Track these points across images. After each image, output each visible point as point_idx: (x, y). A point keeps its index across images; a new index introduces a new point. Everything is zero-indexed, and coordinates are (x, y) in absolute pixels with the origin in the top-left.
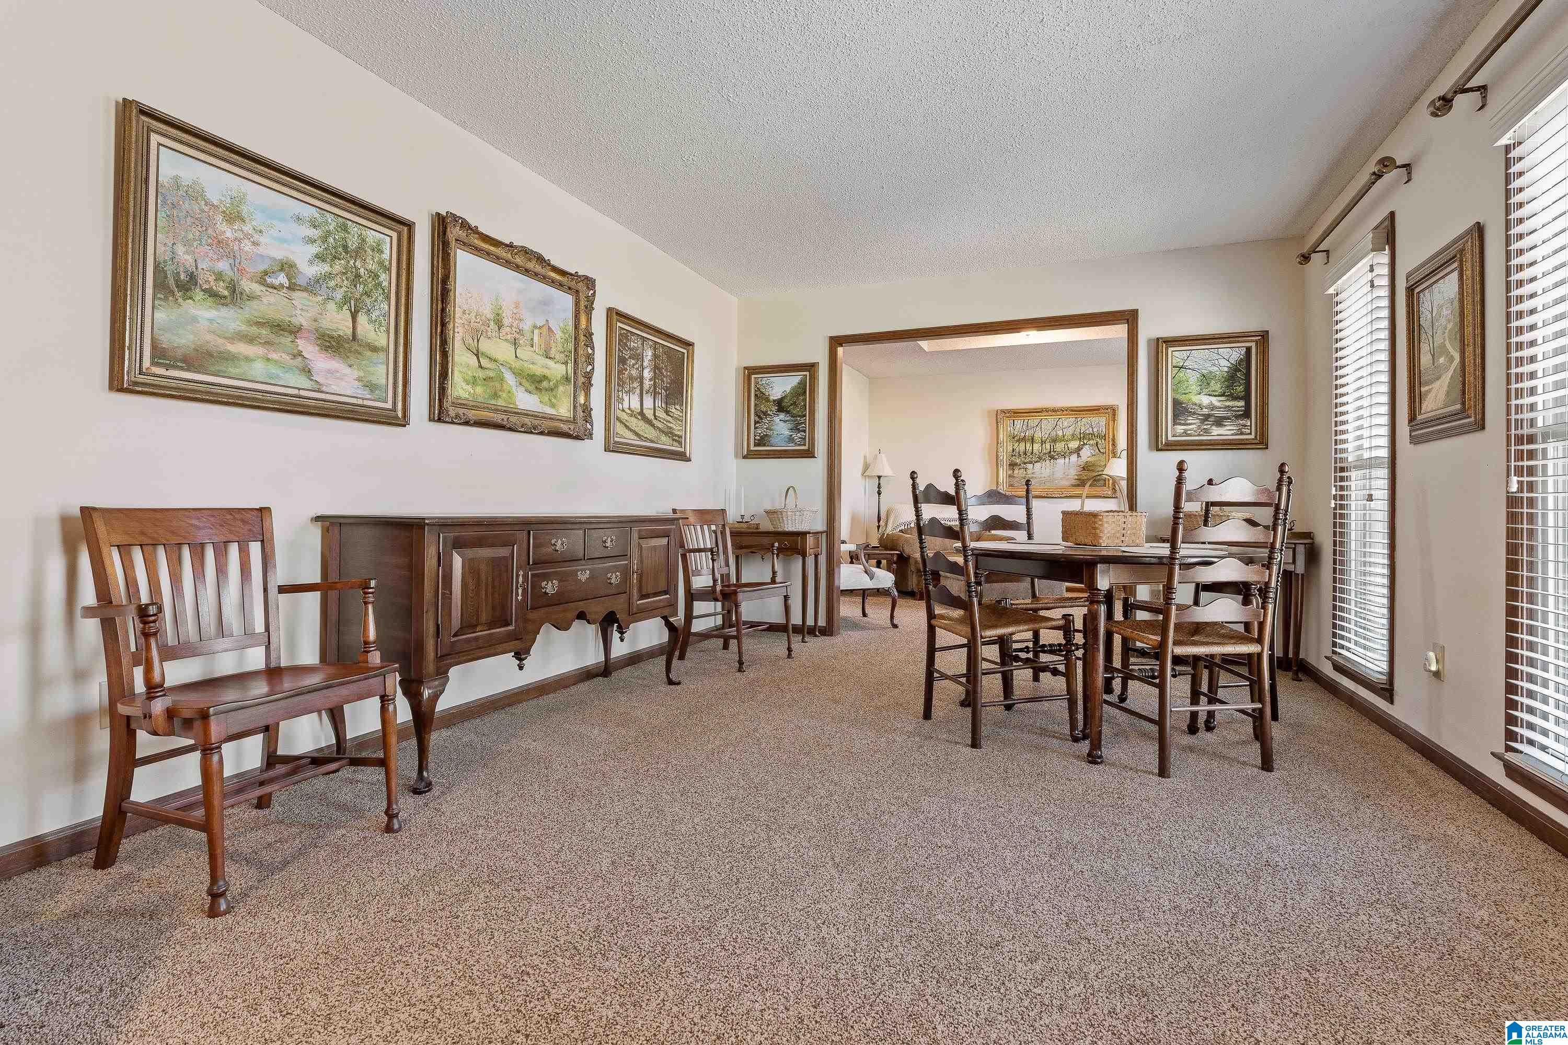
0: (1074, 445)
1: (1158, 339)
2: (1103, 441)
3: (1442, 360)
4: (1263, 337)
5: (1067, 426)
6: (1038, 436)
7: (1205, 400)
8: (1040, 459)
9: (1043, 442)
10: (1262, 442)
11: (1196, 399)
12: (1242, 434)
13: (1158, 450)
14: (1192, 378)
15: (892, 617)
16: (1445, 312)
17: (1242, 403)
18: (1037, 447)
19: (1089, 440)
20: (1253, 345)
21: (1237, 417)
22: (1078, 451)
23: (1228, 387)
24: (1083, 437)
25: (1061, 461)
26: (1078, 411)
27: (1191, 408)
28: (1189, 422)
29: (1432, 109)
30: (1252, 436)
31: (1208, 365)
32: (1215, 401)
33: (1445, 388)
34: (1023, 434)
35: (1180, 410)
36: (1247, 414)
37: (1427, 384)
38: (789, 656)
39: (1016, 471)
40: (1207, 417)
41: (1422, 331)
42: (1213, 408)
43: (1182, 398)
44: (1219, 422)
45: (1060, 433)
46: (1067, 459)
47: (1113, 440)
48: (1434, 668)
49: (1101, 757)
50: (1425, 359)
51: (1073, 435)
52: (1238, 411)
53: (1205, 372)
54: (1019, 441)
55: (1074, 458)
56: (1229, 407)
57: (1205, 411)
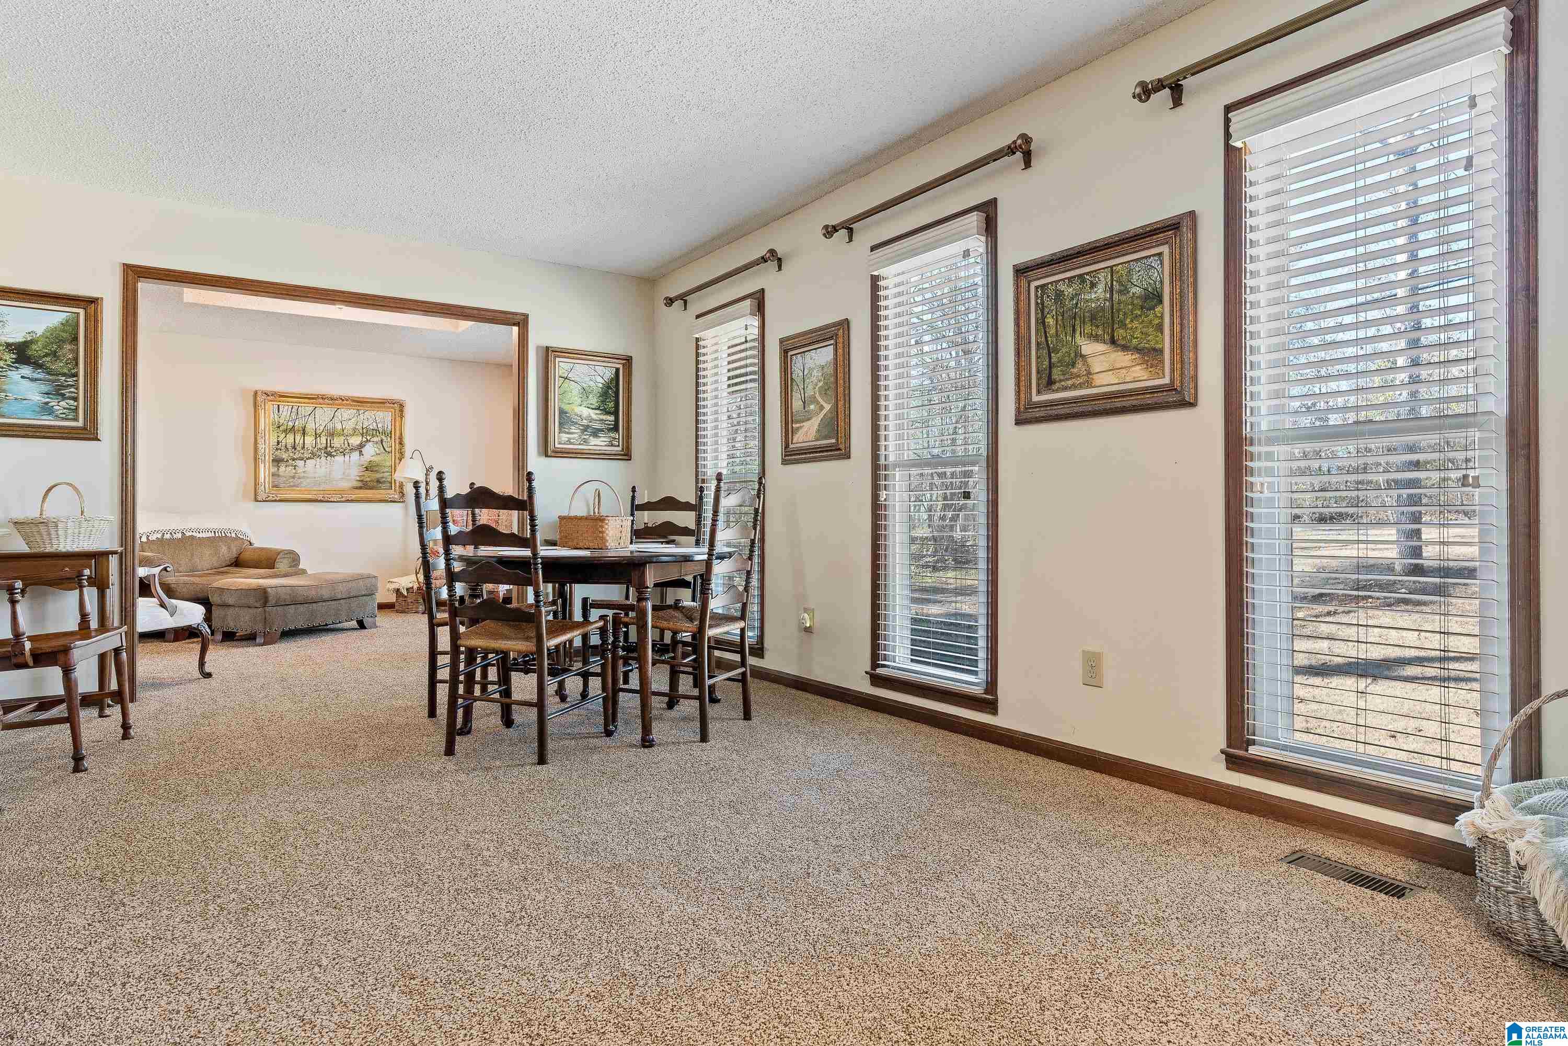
0: (356, 441)
1: (547, 348)
2: (389, 439)
3: (812, 407)
4: (628, 361)
5: (347, 418)
6: (310, 426)
7: (585, 412)
8: (313, 455)
9: (317, 436)
10: (627, 455)
11: (578, 410)
12: (612, 445)
13: (547, 456)
14: (575, 389)
15: (202, 663)
16: (815, 373)
17: (612, 418)
18: (309, 440)
19: (373, 436)
20: (620, 366)
21: (610, 430)
22: (361, 446)
23: (602, 402)
24: (367, 433)
25: (339, 459)
26: (360, 403)
27: (575, 419)
28: (572, 431)
29: (824, 231)
30: (620, 448)
31: (587, 379)
32: (594, 414)
33: (816, 427)
34: (291, 424)
35: (565, 419)
36: (616, 428)
37: (797, 422)
38: (126, 736)
39: (282, 469)
40: (586, 428)
41: (794, 384)
42: (591, 420)
43: (566, 408)
44: (595, 433)
45: (339, 426)
46: (347, 457)
47: (401, 438)
48: (808, 625)
49: (653, 740)
50: (797, 404)
51: (355, 429)
52: (610, 425)
53: (584, 385)
54: (286, 431)
55: (355, 455)
56: (602, 420)
57: (585, 422)
